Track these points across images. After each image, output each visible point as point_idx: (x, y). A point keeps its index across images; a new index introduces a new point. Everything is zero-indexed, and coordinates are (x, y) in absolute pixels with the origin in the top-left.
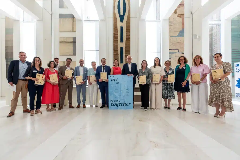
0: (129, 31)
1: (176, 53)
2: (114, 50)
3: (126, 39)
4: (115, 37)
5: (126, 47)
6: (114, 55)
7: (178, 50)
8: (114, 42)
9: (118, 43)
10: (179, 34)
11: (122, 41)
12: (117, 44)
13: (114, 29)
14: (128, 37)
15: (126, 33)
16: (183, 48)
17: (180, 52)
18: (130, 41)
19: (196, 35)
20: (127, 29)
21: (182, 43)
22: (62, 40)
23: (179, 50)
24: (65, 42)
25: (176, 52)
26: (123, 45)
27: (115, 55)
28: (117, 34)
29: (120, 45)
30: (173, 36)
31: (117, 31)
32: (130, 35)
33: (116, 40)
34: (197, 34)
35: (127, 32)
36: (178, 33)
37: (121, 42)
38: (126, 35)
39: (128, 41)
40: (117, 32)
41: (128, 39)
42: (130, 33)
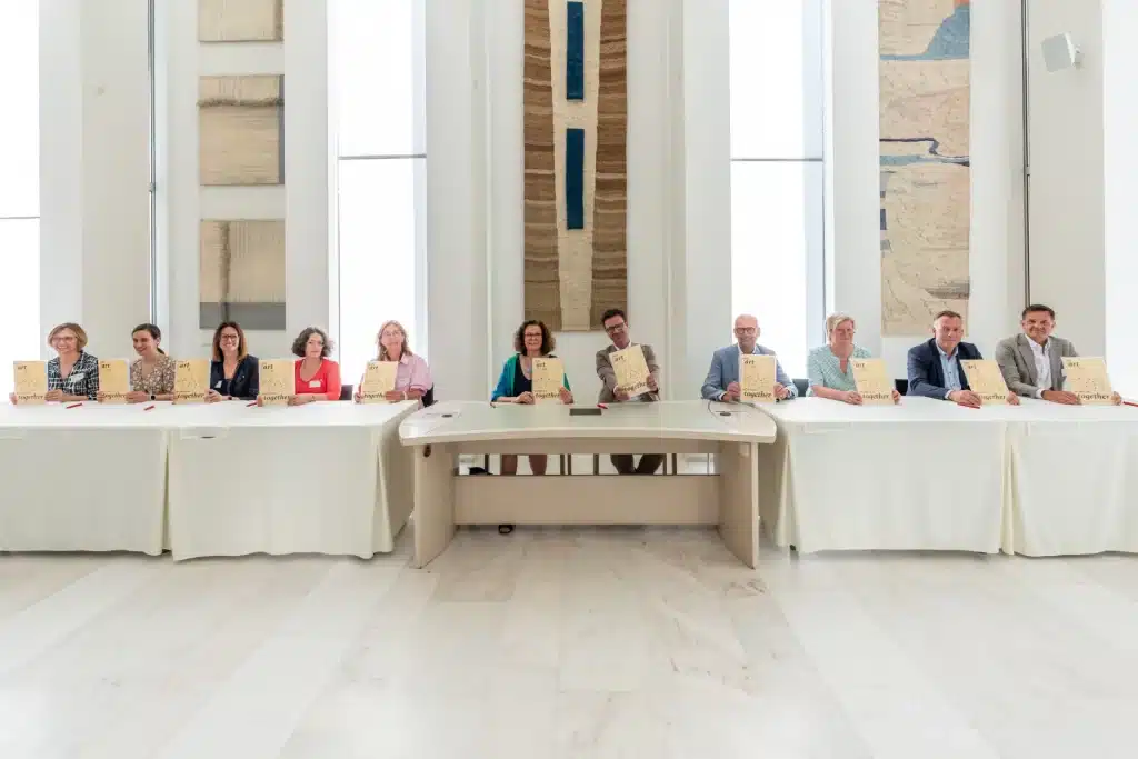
0: (623, 30)
1: (918, 158)
2: (528, 148)
3: (604, 76)
4: (536, 66)
5: (600, 129)
6: (527, 176)
7: (928, 145)
8: (527, 101)
9: (550, 104)
10: (935, 39)
11: (575, 89)
12: (545, 112)
13: (527, 16)
14: (612, 66)
15: (602, 43)
16: (963, 129)
17: (945, 155)
18: (623, 89)
19: (1064, 39)
20: (605, 18)
21: (959, 98)
22: (214, 93)
23: (936, 144)
24: (230, 103)
25: (914, 153)
26: (584, 115)
27: (536, 176)
28: (547, 51)
29: (566, 115)
30: (898, 53)
31: (549, 30)
32: (624, 54)
33: (540, 83)
34: (1068, 37)
35: (607, 38)
36: (931, 34)
37: (569, 97)
38: (603, 57)
39: (615, 90)
40: (547, 34)
41: (615, 79)
42: (624, 39)
